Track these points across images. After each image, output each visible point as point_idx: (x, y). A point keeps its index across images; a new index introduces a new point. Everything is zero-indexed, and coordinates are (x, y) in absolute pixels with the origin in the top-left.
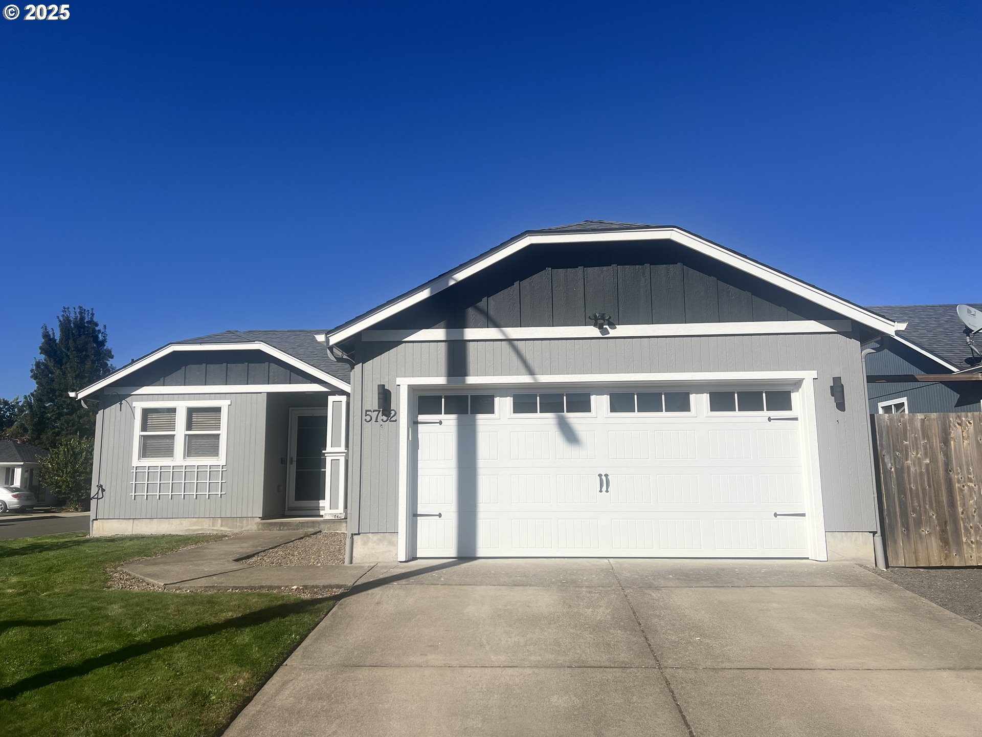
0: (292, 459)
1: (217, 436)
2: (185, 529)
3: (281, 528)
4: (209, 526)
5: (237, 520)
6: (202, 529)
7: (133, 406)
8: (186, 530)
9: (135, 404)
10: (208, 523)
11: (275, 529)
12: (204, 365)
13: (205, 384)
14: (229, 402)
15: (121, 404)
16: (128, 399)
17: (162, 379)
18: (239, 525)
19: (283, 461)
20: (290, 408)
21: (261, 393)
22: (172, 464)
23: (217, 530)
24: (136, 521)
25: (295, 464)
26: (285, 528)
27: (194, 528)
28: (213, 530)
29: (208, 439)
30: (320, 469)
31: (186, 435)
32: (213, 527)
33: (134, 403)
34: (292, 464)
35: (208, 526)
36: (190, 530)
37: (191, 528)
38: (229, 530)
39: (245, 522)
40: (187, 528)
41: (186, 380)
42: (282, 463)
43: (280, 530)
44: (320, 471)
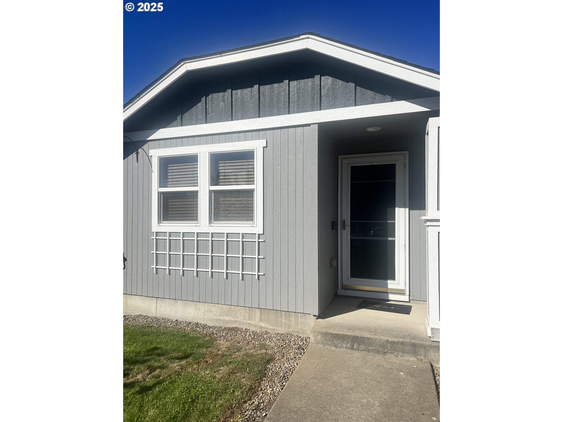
0: (344, 223)
1: (251, 193)
2: (215, 318)
3: (355, 347)
4: (245, 319)
5: (281, 315)
6: (235, 321)
7: (150, 155)
8: (216, 320)
9: (152, 152)
10: (243, 314)
11: (344, 346)
12: (229, 91)
13: (233, 118)
14: (263, 143)
15: (137, 153)
16: (145, 147)
17: (179, 118)
18: (285, 323)
19: (334, 226)
20: (340, 156)
21: (309, 125)
22: (196, 230)
23: (256, 326)
24: (159, 301)
25: (348, 229)
26: (362, 347)
27: (226, 318)
28: (250, 324)
29: (239, 197)
30: (387, 237)
31: (211, 192)
32: (249, 320)
33: (150, 151)
34: (344, 229)
35: (243, 317)
36: (221, 320)
37: (222, 318)
38: (271, 327)
39: (293, 319)
40: (218, 318)
41: (208, 116)
42: (333, 229)
43: (352, 348)
44: (387, 241)
